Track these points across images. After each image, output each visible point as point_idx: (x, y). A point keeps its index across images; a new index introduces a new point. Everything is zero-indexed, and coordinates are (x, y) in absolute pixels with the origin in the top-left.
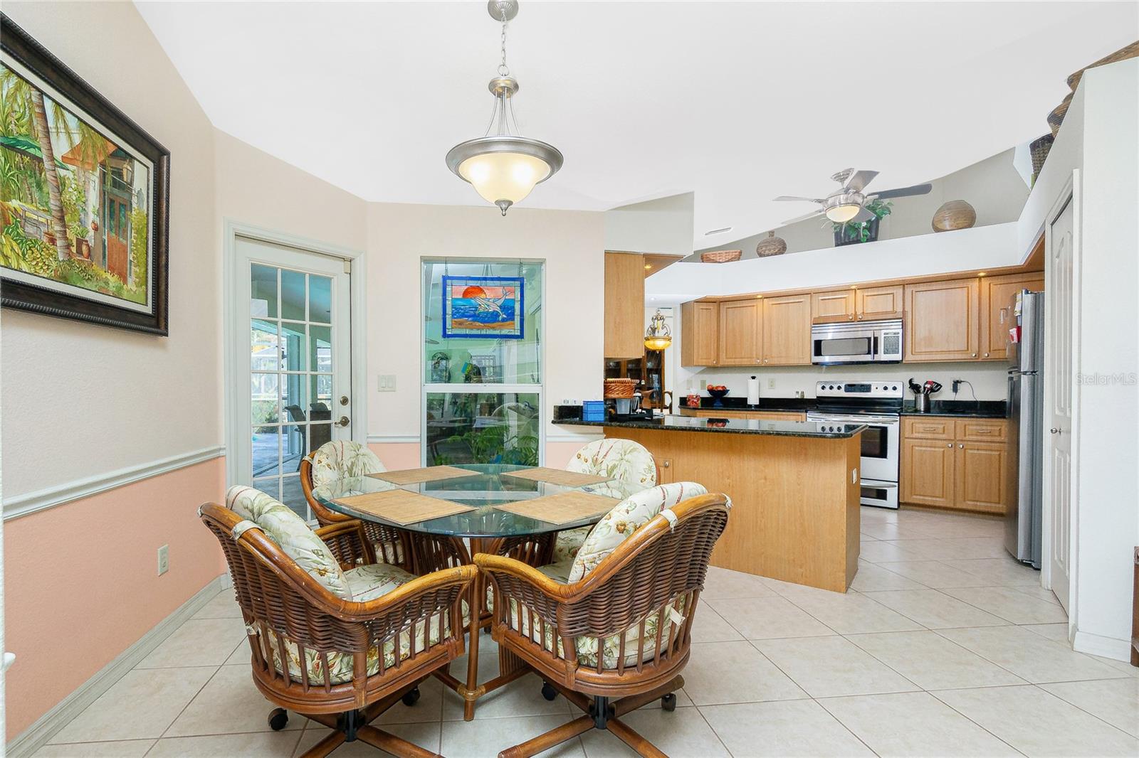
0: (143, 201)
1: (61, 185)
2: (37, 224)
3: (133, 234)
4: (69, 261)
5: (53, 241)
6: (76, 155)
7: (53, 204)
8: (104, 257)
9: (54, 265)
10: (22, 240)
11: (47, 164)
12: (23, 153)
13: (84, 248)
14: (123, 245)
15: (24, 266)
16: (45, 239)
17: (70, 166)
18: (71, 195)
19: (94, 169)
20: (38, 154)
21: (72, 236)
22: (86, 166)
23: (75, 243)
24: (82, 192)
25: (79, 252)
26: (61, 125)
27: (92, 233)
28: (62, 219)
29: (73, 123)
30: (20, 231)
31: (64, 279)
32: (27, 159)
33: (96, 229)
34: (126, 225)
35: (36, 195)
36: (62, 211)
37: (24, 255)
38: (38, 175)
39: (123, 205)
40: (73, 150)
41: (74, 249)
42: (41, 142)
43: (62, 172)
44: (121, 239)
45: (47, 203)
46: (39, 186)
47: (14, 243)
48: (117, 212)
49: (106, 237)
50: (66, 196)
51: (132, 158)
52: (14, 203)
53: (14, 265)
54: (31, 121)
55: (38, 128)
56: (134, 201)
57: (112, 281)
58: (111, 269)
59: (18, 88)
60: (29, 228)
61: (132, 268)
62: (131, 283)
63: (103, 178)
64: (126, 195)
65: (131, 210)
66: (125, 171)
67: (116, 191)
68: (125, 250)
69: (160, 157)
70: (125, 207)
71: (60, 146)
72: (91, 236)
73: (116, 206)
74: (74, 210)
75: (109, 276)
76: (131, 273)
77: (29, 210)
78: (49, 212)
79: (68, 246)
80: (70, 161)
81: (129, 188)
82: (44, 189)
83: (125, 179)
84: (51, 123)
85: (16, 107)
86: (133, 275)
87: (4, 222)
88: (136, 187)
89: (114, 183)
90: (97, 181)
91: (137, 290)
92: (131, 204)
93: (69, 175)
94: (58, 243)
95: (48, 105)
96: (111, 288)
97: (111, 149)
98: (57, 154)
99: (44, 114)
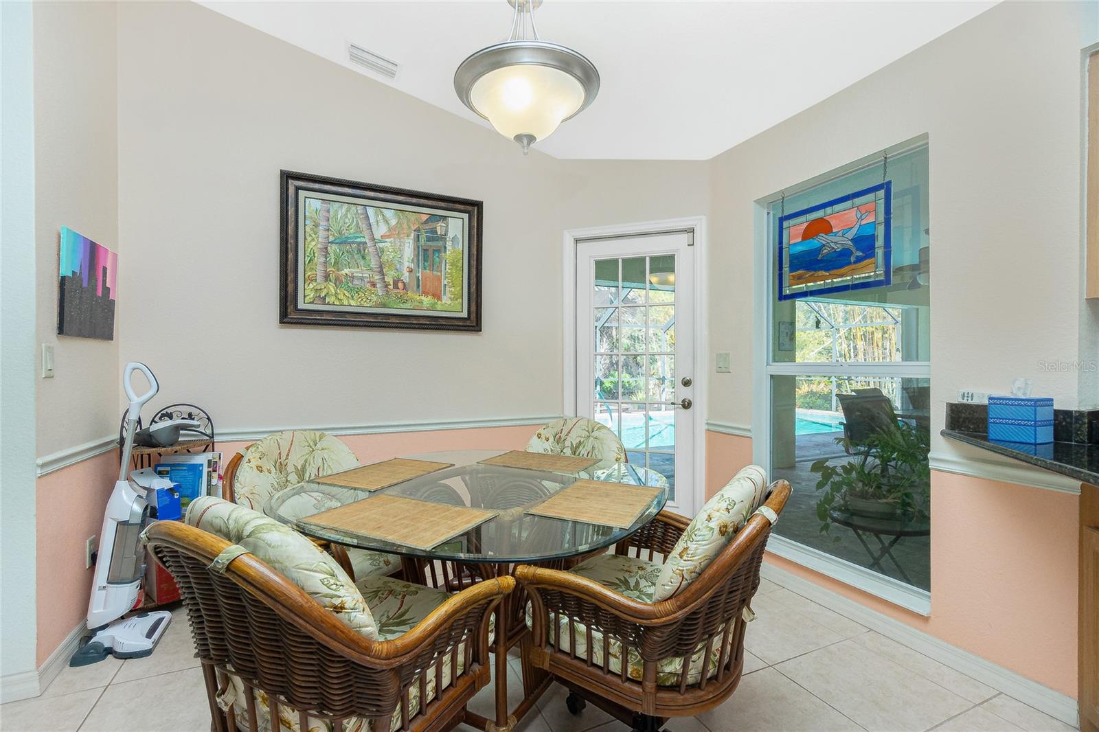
0: (458, 243)
1: (380, 253)
2: (362, 279)
3: (448, 267)
4: (388, 294)
5: (374, 285)
6: (393, 232)
7: (374, 264)
8: (418, 286)
9: (375, 298)
10: (350, 290)
11: (369, 244)
12: (353, 243)
13: (400, 285)
14: (437, 276)
15: (353, 303)
16: (368, 286)
17: (387, 240)
18: (388, 256)
19: (409, 235)
20: (363, 240)
21: (389, 279)
22: (402, 236)
23: (392, 283)
24: (398, 253)
25: (395, 286)
26: (380, 218)
27: (407, 274)
28: (381, 272)
29: (389, 215)
30: (350, 284)
31: (384, 306)
32: (354, 246)
33: (411, 271)
34: (440, 263)
35: (362, 262)
36: (381, 267)
37: (352, 297)
38: (363, 252)
39: (436, 250)
40: (389, 229)
41: (391, 287)
42: (366, 233)
43: (381, 245)
44: (435, 272)
45: (369, 265)
46: (364, 258)
47: (346, 292)
48: (431, 256)
49: (420, 275)
50: (384, 258)
51: (445, 218)
52: (346, 271)
53: (346, 303)
54: (358, 223)
55: (363, 226)
56: (449, 245)
57: (427, 301)
58: (426, 293)
59: (348, 210)
60: (356, 282)
61: (447, 289)
62: (446, 300)
63: (417, 238)
64: (440, 244)
65: (445, 252)
66: (440, 227)
67: (430, 243)
68: (439, 279)
69: (473, 208)
70: (439, 251)
71: (380, 230)
72: (406, 276)
73: (430, 252)
74: (391, 265)
75: (423, 298)
76: (445, 293)
77: (357, 272)
78: (371, 269)
79: (386, 286)
80: (389, 237)
81: (443, 237)
82: (368, 258)
83: (439, 233)
84: (372, 220)
85: (347, 220)
86: (448, 294)
87: (338, 282)
88: (450, 235)
89: (429, 239)
90: (411, 242)
91: (452, 304)
92: (445, 248)
93: (387, 245)
94: (378, 286)
95: (370, 211)
96: (423, 304)
97: (425, 218)
98: (377, 236)
99: (367, 217)
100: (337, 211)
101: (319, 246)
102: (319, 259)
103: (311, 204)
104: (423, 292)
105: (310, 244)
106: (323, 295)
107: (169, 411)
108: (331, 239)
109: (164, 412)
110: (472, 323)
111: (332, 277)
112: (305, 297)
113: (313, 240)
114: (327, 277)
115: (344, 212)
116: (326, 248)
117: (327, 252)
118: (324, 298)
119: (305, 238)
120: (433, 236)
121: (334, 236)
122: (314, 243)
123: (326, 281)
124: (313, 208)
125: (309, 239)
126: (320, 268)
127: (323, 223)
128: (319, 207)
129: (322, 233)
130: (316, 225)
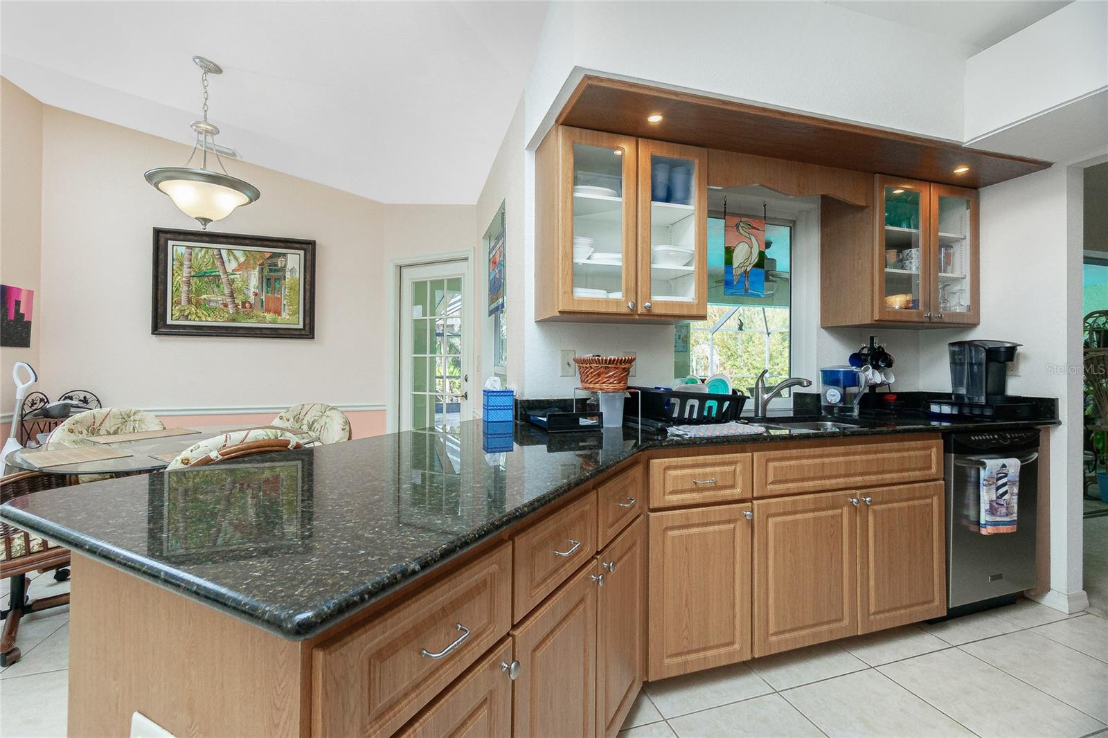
0: (296, 272)
1: (231, 282)
2: (217, 302)
3: (286, 291)
4: (237, 312)
5: (226, 306)
6: (241, 267)
7: (226, 291)
8: (262, 306)
9: (227, 316)
10: (207, 309)
11: (223, 276)
12: (210, 276)
13: (247, 305)
14: (277, 298)
15: (211, 319)
16: (222, 306)
17: (237, 273)
18: (238, 284)
19: (254, 268)
20: (217, 273)
21: (238, 301)
22: (249, 269)
23: (240, 304)
24: (246, 282)
25: (244, 306)
26: (232, 257)
27: (253, 297)
28: (232, 295)
29: (239, 254)
30: (207, 306)
31: (234, 320)
32: (210, 278)
33: (256, 295)
34: (280, 288)
35: (217, 290)
36: (232, 292)
37: (209, 314)
38: (217, 282)
39: (277, 279)
40: (239, 265)
41: (240, 307)
42: (220, 268)
43: (232, 277)
44: (276, 295)
45: (223, 291)
46: (218, 286)
47: (204, 311)
48: (273, 283)
49: (264, 297)
50: (235, 286)
51: (284, 255)
52: (204, 296)
53: (203, 319)
54: (214, 262)
55: (218, 263)
56: (288, 275)
57: (269, 316)
58: (268, 311)
59: (206, 253)
60: (212, 304)
61: (286, 307)
62: (285, 315)
63: (262, 271)
64: (280, 274)
65: (285, 280)
66: (280, 262)
67: (272, 274)
68: (279, 300)
69: (308, 247)
70: (279, 279)
71: (231, 266)
72: (252, 299)
73: (272, 281)
74: (240, 290)
75: (266, 314)
76: (284, 310)
77: (212, 297)
78: (224, 295)
79: (236, 306)
80: (238, 270)
81: (283, 269)
82: (221, 286)
83: (280, 266)
84: (225, 259)
85: (205, 260)
86: (287, 311)
87: (198, 304)
88: (289, 267)
89: (271, 270)
90: (257, 274)
91: (290, 318)
92: (285, 277)
93: (237, 276)
94: (229, 306)
95: (224, 253)
96: (267, 320)
97: (268, 255)
98: (229, 270)
99: (221, 257)
100: (197, 254)
101: (184, 279)
102: (184, 288)
103: (177, 249)
104: (266, 310)
105: (177, 278)
106: (186, 314)
107: (70, 394)
108: (193, 274)
109: (67, 395)
110: (307, 332)
111: (194, 301)
112: (172, 315)
113: (179, 275)
114: (189, 301)
115: (202, 253)
116: (189, 281)
117: (190, 284)
118: (187, 316)
119: (173, 274)
120: (274, 268)
121: (195, 271)
122: (179, 277)
123: (189, 304)
124: (179, 252)
125: (176, 274)
126: (184, 297)
127: (187, 263)
128: (184, 252)
129: (186, 270)
130: (182, 265)
